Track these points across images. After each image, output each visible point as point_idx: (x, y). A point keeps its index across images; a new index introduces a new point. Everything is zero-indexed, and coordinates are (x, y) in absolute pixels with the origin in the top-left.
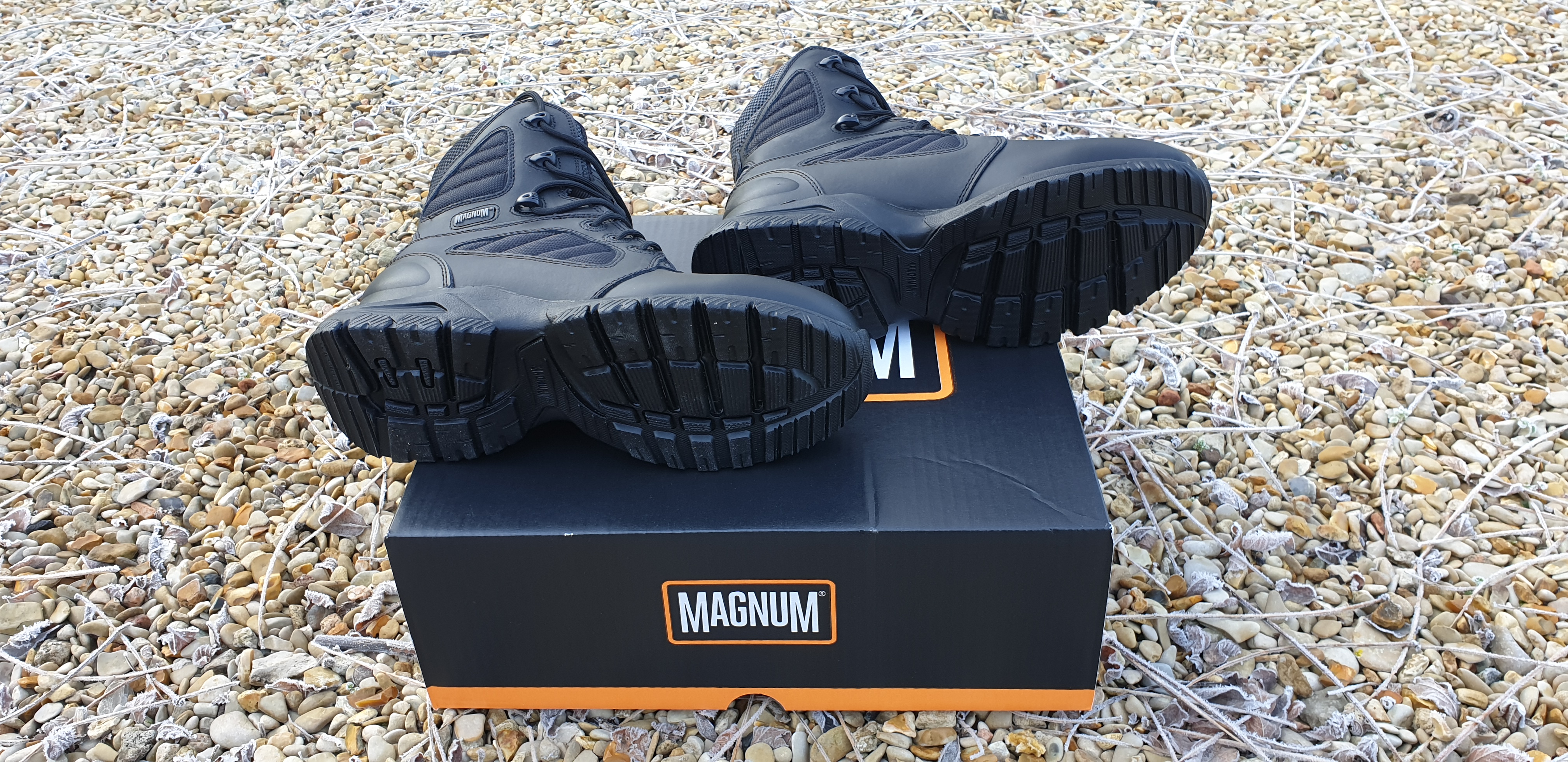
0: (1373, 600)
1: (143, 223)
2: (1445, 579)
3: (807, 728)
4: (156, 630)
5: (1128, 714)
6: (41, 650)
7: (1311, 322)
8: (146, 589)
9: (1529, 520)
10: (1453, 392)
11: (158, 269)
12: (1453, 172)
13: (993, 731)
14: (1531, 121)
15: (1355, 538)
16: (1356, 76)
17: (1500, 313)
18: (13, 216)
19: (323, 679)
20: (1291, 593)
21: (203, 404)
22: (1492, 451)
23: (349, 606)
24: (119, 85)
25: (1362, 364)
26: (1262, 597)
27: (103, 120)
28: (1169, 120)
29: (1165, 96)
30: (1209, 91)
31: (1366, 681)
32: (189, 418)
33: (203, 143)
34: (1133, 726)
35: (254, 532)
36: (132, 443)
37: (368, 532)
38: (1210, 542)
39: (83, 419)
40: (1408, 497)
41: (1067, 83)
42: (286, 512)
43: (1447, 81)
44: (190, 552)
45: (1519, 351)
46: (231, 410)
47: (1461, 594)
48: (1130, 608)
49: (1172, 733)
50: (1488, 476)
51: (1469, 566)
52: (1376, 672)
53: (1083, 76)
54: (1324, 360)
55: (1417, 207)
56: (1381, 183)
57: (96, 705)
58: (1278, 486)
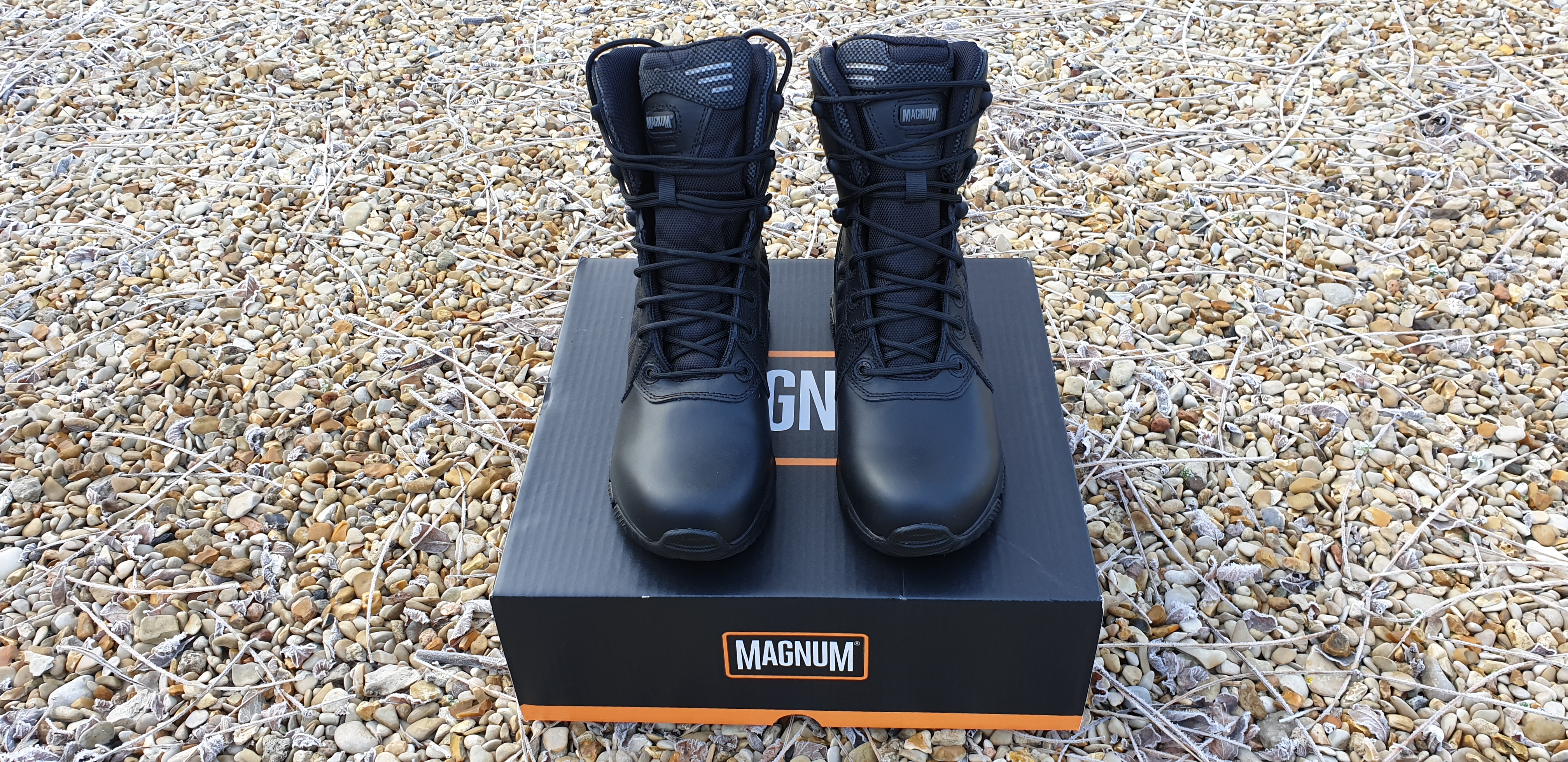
0: (1326, 631)
1: (211, 215)
2: (1390, 610)
3: (840, 744)
4: (277, 643)
5: (1111, 734)
6: (183, 661)
7: (1295, 347)
8: (263, 603)
9: (1468, 553)
10: (1415, 424)
11: (231, 267)
12: (1439, 183)
13: (996, 747)
14: (1519, 125)
15: (1315, 571)
16: (1357, 68)
17: (1465, 340)
18: (87, 204)
19: (427, 693)
20: (1255, 622)
21: (291, 416)
22: (1443, 484)
23: (443, 622)
24: (168, 53)
25: (1337, 391)
26: (1231, 624)
27: (155, 93)
28: (1177, 116)
29: (1174, 88)
30: (1217, 83)
31: (1313, 706)
32: (280, 431)
33: (255, 123)
34: (1114, 746)
35: (352, 548)
36: (231, 455)
37: (452, 548)
38: (1189, 572)
39: (186, 431)
40: (1364, 530)
41: (1081, 70)
42: (379, 530)
43: (1445, 75)
44: (298, 566)
45: (1478, 382)
46: (318, 424)
47: (1401, 624)
48: (1117, 636)
49: (1147, 753)
50: (1437, 509)
51: (1411, 597)
52: (1322, 697)
53: (1095, 63)
54: (1303, 387)
55: (1403, 222)
56: (1371, 195)
57: (237, 713)
58: (1251, 516)
